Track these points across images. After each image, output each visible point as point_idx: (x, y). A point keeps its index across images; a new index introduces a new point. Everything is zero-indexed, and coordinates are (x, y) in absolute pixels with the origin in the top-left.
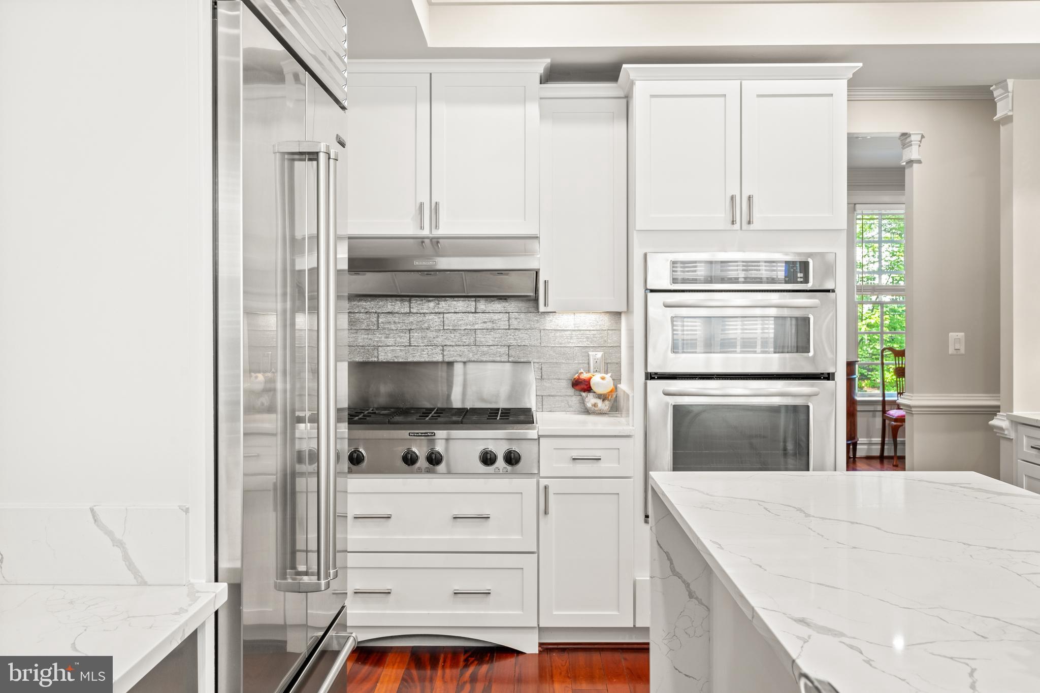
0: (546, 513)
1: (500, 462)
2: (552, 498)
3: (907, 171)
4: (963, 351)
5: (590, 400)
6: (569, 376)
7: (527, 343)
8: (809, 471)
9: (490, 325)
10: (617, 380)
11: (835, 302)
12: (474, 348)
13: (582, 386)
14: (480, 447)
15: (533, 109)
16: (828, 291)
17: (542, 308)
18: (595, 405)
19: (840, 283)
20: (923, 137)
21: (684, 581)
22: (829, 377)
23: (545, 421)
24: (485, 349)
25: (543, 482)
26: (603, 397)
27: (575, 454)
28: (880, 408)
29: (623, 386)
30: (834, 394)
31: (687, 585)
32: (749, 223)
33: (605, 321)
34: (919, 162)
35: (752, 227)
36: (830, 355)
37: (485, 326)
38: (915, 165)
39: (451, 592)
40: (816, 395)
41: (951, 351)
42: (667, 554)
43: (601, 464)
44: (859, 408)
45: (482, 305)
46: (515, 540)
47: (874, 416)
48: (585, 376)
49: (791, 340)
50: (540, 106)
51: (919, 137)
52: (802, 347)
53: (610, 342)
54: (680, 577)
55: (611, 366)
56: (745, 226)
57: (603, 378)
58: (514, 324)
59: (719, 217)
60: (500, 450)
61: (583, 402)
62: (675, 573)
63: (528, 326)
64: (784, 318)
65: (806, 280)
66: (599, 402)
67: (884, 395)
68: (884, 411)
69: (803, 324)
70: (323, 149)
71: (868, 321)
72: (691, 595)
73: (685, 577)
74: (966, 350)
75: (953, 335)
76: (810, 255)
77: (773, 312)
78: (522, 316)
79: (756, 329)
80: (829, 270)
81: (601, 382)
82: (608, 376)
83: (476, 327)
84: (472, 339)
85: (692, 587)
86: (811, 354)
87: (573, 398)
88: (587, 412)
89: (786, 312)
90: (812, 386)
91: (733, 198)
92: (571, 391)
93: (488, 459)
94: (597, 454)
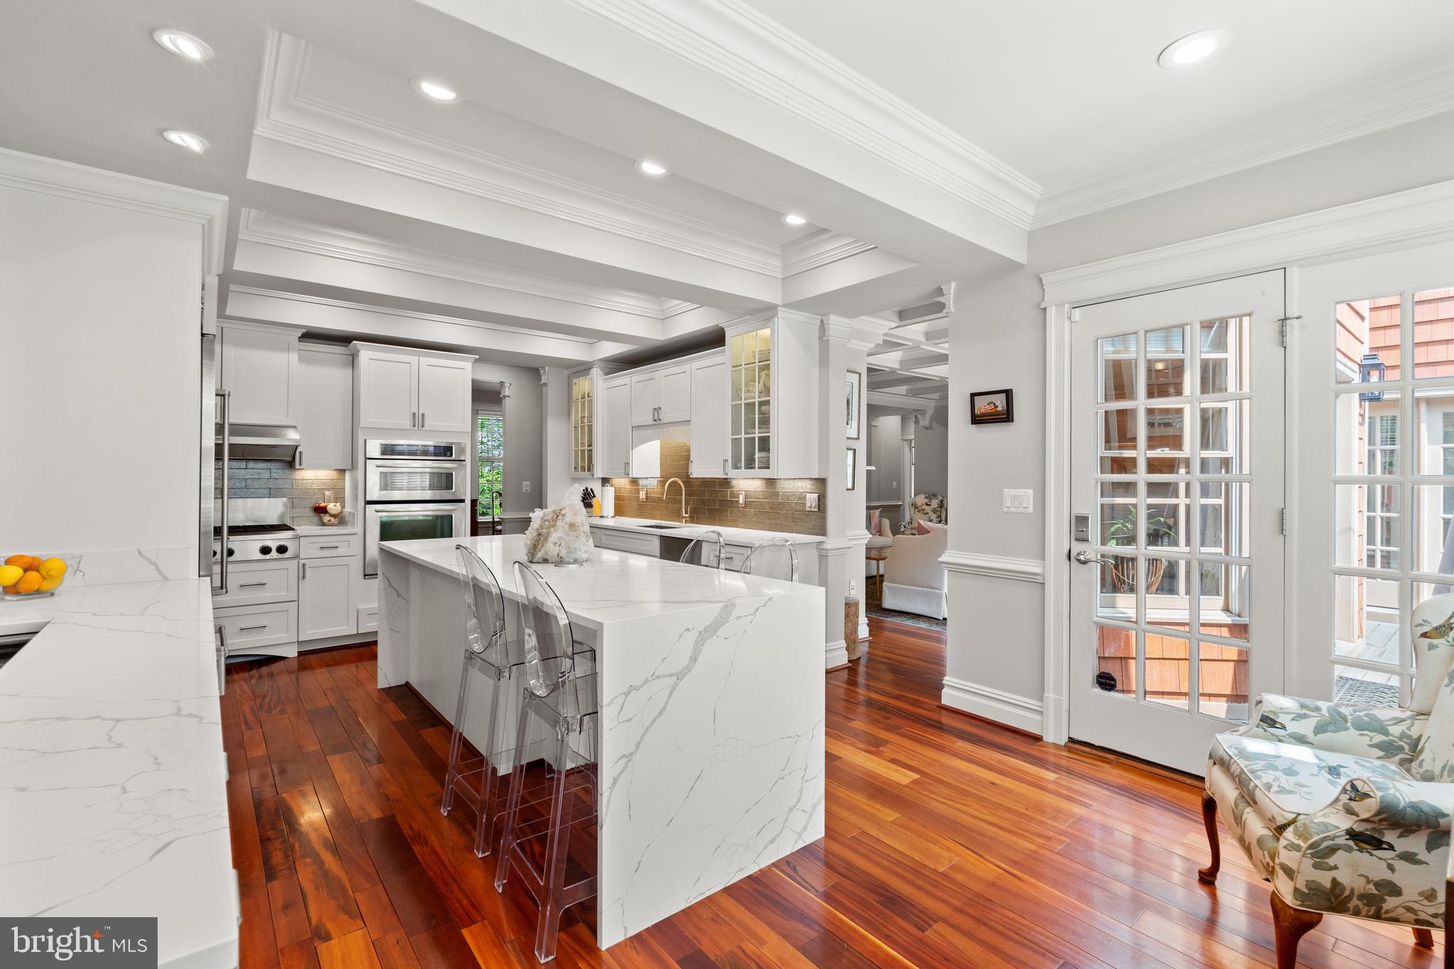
0: (304, 578)
1: (274, 554)
2: (307, 569)
3: (503, 401)
4: (529, 491)
5: (326, 518)
6: (311, 505)
7: (282, 487)
8: (452, 537)
9: (256, 476)
10: (343, 507)
11: (465, 466)
12: (245, 490)
13: (320, 511)
14: (259, 545)
15: (294, 357)
16: (462, 461)
17: (297, 467)
18: (329, 521)
19: (468, 457)
20: (511, 384)
21: (396, 590)
22: (463, 501)
23: (301, 530)
24: (253, 490)
25: (302, 562)
26: (334, 516)
27: (322, 545)
28: (491, 525)
29: (348, 509)
30: (465, 510)
31: (396, 591)
32: (423, 426)
33: (333, 475)
34: (509, 396)
35: (424, 429)
36: (462, 491)
37: (254, 477)
38: (507, 398)
39: (238, 629)
40: (456, 509)
41: (524, 491)
42: (387, 578)
43: (338, 550)
44: (479, 526)
45: (251, 464)
46: (283, 595)
47: (488, 530)
48: (323, 505)
49: (444, 484)
50: (299, 356)
51: (509, 385)
52: (449, 486)
53: (338, 486)
54: (393, 588)
55: (339, 498)
56: (420, 428)
57: (335, 506)
58: (274, 475)
59: (406, 423)
60: (274, 545)
61: (321, 520)
62: (391, 586)
63: (284, 477)
64: (434, 473)
65: (452, 456)
66: (332, 519)
67: (493, 519)
68: (494, 527)
69: (449, 476)
70: (227, 393)
71: (488, 478)
72: (399, 595)
73: (395, 587)
74: (531, 490)
75: (524, 483)
76: (453, 443)
77: (428, 470)
78: (280, 471)
79: (416, 482)
80: (462, 451)
81: (333, 507)
82: (338, 504)
83: (247, 477)
84: (244, 484)
85: (399, 592)
86: (453, 490)
87: (315, 519)
88: (324, 524)
89: (436, 470)
90: (454, 505)
91: (414, 414)
92: (312, 514)
93: (265, 550)
94: (336, 545)
